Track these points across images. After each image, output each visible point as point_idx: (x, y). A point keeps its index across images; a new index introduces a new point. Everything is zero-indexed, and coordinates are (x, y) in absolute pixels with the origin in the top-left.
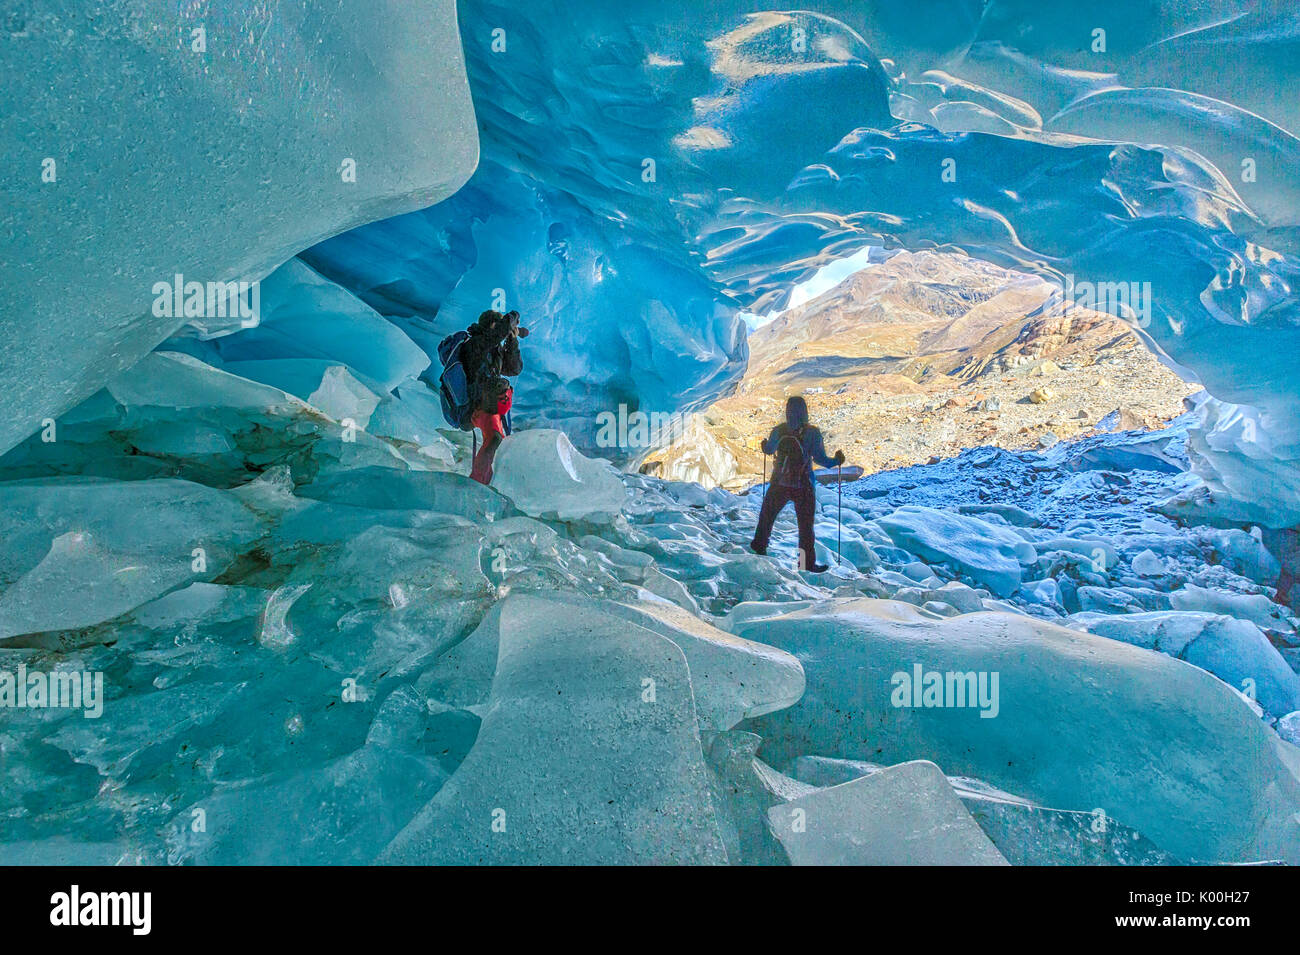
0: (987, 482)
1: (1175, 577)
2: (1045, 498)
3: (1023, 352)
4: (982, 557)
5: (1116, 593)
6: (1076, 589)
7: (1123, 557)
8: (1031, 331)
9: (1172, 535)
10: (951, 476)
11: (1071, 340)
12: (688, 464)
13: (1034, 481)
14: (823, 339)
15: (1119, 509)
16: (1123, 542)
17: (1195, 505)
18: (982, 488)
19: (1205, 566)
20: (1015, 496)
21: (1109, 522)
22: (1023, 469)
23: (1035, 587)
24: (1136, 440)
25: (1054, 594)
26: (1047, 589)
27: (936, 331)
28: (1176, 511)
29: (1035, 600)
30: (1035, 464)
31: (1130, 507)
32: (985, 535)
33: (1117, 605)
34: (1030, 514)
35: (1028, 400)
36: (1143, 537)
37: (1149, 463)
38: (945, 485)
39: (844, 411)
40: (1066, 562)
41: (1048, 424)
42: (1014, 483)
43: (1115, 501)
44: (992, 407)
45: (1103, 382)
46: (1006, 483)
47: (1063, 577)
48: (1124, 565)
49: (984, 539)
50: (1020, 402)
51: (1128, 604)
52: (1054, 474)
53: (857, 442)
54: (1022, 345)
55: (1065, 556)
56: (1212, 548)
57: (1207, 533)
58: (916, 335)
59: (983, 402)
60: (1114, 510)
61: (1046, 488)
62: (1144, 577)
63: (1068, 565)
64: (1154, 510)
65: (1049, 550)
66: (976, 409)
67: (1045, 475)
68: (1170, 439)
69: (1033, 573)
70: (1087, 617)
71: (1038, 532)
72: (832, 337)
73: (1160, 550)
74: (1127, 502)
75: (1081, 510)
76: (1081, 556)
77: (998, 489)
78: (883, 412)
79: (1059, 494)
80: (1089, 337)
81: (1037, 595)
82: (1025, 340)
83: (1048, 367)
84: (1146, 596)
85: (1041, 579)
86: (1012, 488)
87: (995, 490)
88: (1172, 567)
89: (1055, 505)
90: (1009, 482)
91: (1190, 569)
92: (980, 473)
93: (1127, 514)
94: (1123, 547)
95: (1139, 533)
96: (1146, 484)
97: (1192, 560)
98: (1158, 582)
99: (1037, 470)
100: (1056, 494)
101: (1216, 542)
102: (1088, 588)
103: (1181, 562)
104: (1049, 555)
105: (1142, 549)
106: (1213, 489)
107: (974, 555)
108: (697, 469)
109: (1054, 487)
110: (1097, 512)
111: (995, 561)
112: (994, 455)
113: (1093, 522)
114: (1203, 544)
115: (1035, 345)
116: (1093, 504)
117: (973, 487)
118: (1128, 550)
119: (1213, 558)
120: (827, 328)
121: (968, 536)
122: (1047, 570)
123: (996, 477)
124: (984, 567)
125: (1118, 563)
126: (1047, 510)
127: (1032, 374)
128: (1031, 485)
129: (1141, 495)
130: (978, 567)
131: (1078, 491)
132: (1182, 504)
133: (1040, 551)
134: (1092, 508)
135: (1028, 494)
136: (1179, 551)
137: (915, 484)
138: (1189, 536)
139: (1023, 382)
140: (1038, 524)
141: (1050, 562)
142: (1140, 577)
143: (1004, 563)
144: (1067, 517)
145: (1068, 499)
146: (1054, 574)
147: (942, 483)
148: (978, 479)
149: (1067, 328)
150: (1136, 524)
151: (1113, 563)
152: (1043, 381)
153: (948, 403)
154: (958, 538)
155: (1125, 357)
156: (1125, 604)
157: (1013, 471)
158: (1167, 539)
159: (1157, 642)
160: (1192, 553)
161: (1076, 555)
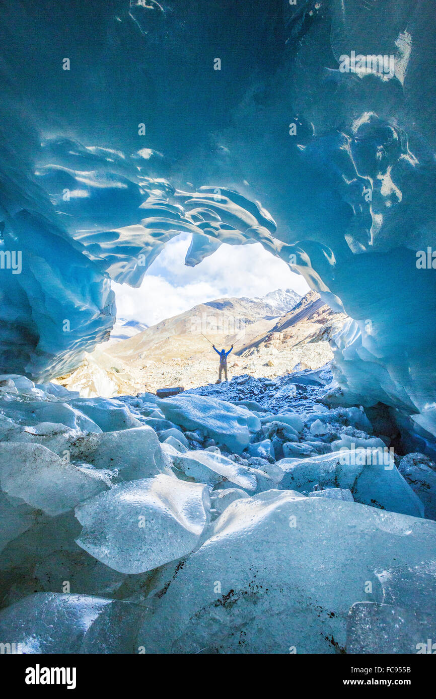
0: (243, 392)
1: (331, 434)
2: (270, 399)
3: (266, 346)
4: (225, 425)
5: (304, 445)
6: (282, 445)
7: (306, 426)
8: (269, 338)
9: (327, 413)
10: (225, 389)
11: (283, 342)
12: (83, 386)
13: (265, 391)
14: (182, 335)
15: (303, 402)
16: (305, 417)
17: (335, 396)
18: (241, 395)
19: (344, 427)
20: (256, 398)
21: (298, 409)
22: (260, 385)
23: (258, 446)
24: (308, 373)
25: (269, 449)
26: (265, 447)
27: (232, 336)
28: (327, 401)
29: (257, 455)
30: (266, 382)
31: (308, 401)
32: (229, 411)
33: (305, 453)
34: (263, 407)
35: (267, 365)
36: (315, 414)
37: (314, 383)
38: (222, 394)
39: (188, 368)
40: (277, 428)
41: (274, 375)
42: (256, 392)
43: (301, 398)
44: (252, 367)
45: (295, 358)
46: (252, 392)
47: (275, 438)
48: (306, 430)
49: (229, 414)
50: (264, 365)
51: (311, 452)
52: (274, 387)
53: (191, 383)
54: (266, 343)
55: (276, 424)
56: (345, 418)
57: (342, 410)
58: (224, 336)
59: (249, 365)
60: (300, 402)
61: (270, 394)
62: (316, 436)
63: (278, 430)
64: (318, 401)
65: (268, 422)
66: (246, 368)
67: (270, 388)
68: (321, 371)
69: (258, 437)
70: (287, 462)
71: (264, 414)
72: (186, 334)
73: (323, 420)
74: (306, 398)
75: (286, 404)
76: (285, 424)
77: (248, 395)
78: (206, 369)
79: (276, 396)
80: (289, 341)
81: (258, 451)
82: (266, 341)
83: (275, 351)
84: (320, 446)
85: (263, 440)
86: (255, 394)
87: (247, 396)
88: (329, 429)
89: (274, 402)
90: (253, 391)
91: (337, 429)
92: (240, 387)
93: (307, 404)
94: (306, 420)
95: (313, 413)
96: (313, 390)
97: (337, 424)
98: (324, 438)
99: (267, 385)
100: (274, 397)
101: (346, 414)
102: (288, 443)
103: (333, 426)
104: (268, 424)
105: (314, 420)
106: (343, 388)
107: (219, 423)
108: (88, 389)
109: (274, 393)
110: (293, 404)
111: (233, 427)
112: (247, 378)
113: (292, 409)
114: (341, 416)
115: (270, 344)
116: (291, 400)
117: (236, 395)
118: (308, 421)
119: (346, 422)
120: (184, 329)
121: (218, 412)
122: (266, 435)
123: (247, 389)
124: (224, 432)
125: (304, 429)
126: (271, 404)
127: (269, 354)
128: (263, 393)
129: (312, 395)
130: (220, 432)
131: (285, 394)
132: (330, 396)
133: (263, 423)
134: (291, 402)
135: (262, 398)
136: (332, 420)
137: (207, 394)
138: (334, 412)
139: (265, 357)
140: (265, 411)
141: (268, 429)
142: (314, 436)
143: (239, 429)
144: (279, 408)
145: (280, 398)
146: (270, 437)
147: (220, 393)
148: (239, 390)
149: (282, 337)
150: (311, 408)
151: (301, 429)
152: (273, 357)
153: (234, 365)
154: (212, 413)
155: (302, 348)
156: (309, 453)
157: (256, 386)
158: (325, 414)
159: (336, 479)
160: (337, 421)
161: (283, 423)
